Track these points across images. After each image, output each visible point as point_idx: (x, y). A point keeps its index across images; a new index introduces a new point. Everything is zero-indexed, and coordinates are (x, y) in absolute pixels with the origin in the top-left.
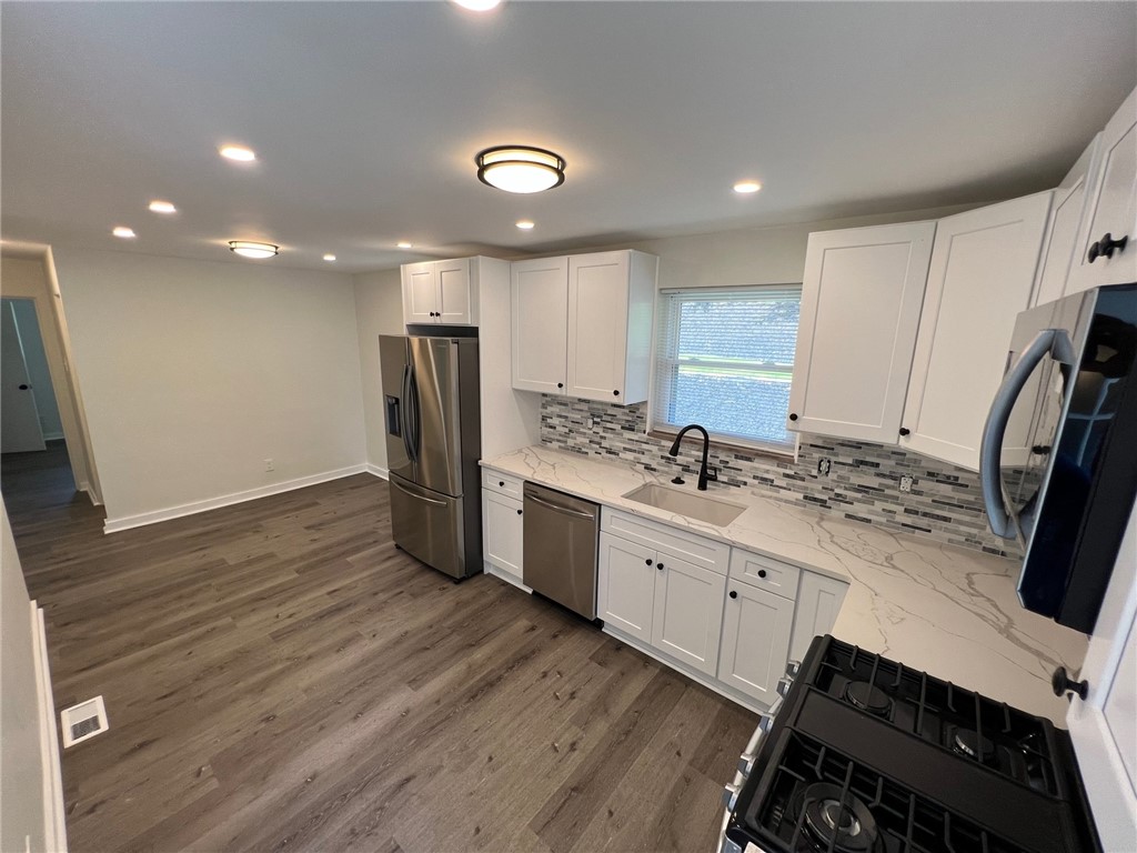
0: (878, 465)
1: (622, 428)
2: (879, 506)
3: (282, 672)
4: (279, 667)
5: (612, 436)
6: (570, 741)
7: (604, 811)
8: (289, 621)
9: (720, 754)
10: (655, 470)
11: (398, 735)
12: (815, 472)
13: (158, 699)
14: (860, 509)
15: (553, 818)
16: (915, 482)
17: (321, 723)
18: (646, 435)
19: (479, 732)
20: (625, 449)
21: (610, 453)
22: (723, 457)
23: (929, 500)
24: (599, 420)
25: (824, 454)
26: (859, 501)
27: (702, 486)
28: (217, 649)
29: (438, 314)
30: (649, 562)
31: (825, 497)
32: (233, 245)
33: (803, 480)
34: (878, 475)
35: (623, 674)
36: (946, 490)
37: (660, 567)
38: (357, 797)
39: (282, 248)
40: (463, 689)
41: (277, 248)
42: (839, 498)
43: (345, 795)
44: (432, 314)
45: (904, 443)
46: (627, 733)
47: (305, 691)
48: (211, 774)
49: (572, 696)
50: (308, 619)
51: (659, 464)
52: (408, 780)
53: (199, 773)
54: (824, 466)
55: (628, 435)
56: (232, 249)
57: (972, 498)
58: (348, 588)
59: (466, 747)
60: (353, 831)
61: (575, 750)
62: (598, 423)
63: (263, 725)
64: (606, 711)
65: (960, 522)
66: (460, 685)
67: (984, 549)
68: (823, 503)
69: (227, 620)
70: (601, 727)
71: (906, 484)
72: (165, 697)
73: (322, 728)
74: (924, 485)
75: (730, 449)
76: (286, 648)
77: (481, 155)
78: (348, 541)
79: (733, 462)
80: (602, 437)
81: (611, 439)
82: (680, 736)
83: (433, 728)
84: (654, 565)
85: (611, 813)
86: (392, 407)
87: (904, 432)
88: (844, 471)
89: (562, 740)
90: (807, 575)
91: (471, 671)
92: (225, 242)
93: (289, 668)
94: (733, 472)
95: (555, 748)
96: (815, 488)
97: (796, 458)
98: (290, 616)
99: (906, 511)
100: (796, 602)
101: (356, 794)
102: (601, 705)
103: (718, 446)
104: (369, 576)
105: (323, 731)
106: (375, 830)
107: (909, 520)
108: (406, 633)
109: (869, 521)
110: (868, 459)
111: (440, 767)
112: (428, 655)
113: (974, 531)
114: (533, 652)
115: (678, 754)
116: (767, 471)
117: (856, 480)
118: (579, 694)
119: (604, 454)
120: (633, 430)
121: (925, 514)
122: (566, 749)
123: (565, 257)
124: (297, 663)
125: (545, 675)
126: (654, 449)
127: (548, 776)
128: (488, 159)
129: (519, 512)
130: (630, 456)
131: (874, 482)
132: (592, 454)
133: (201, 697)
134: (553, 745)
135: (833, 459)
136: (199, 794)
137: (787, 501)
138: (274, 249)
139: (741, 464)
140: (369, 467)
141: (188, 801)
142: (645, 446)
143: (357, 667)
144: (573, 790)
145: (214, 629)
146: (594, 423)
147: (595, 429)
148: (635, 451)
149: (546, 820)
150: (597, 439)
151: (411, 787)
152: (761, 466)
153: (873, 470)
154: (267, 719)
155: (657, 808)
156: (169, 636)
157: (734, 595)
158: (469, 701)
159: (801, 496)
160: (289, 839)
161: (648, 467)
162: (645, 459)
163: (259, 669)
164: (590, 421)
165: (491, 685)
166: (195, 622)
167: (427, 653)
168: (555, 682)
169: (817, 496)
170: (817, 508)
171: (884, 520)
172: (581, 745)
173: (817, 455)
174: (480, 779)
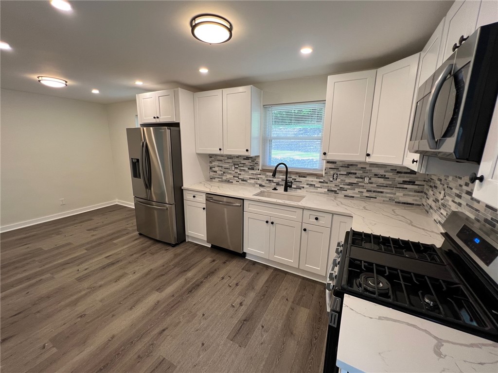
0: (356, 173)
1: (249, 169)
2: (357, 190)
3: (86, 294)
4: (83, 293)
5: (244, 173)
6: (240, 302)
7: (259, 326)
8: (86, 271)
9: (304, 297)
10: (264, 186)
11: (156, 312)
12: (331, 179)
13: (11, 317)
14: (350, 193)
15: (237, 333)
16: (370, 179)
17: (113, 313)
18: (259, 171)
19: (196, 305)
20: (250, 178)
21: (243, 181)
22: (293, 177)
23: (375, 185)
24: (237, 166)
25: (335, 171)
26: (349, 189)
27: (286, 190)
28: (44, 289)
29: (158, 118)
30: (267, 222)
31: (336, 189)
32: (40, 78)
33: (327, 183)
34: (356, 178)
35: (258, 273)
36: (381, 181)
37: (272, 223)
38: (139, 341)
39: (69, 83)
40: (185, 289)
41: (66, 82)
42: (342, 189)
43: (132, 342)
44: (154, 118)
45: (368, 160)
46: (264, 295)
47: (101, 301)
48: (52, 346)
49: (237, 285)
50: (96, 270)
51: (266, 183)
52: (164, 330)
53: (44, 347)
54: (335, 176)
55: (251, 172)
56: (39, 81)
57: (390, 183)
58: (116, 254)
59: (191, 312)
60: (139, 357)
61: (242, 305)
62: (237, 168)
63: (79, 319)
64: (253, 288)
65: (387, 193)
66: (182, 287)
67: (396, 202)
68: (335, 192)
69: (48, 275)
70: (252, 295)
71: (367, 180)
72: (15, 315)
73: (113, 316)
74: (374, 180)
75: (297, 173)
76: (86, 284)
77: (194, 19)
78: (112, 234)
79: (298, 179)
80: (239, 174)
81: (243, 174)
82: (287, 293)
83: (172, 307)
84: (270, 222)
85: (263, 327)
86: (135, 164)
87: (368, 155)
88: (343, 178)
89: (235, 303)
90: (335, 216)
91: (187, 281)
92: (35, 77)
93: (89, 292)
94: (298, 183)
95: (233, 306)
96: (332, 186)
97: (324, 174)
98: (86, 269)
99: (367, 191)
100: (331, 228)
101: (138, 340)
102: (251, 286)
103: (291, 173)
104: (128, 247)
105: (114, 317)
106: (151, 354)
107: (368, 194)
108: (151, 270)
109: (353, 197)
110: (352, 171)
111: (180, 322)
112: (164, 278)
113: (392, 196)
114: (216, 270)
115: (287, 300)
116: (312, 181)
117: (348, 181)
118: (240, 284)
119: (240, 181)
120: (253, 169)
121: (374, 192)
122: (238, 306)
123: (221, 90)
124: (93, 289)
125: (223, 278)
126: (263, 177)
127: (232, 317)
128: (198, 21)
129: (204, 209)
130: (252, 181)
131: (355, 181)
132: (234, 182)
133: (38, 312)
134: (232, 305)
135: (339, 173)
136: (46, 356)
137: (321, 193)
138: (65, 82)
139: (302, 179)
140: (118, 202)
141: (39, 361)
142: (259, 176)
143: (127, 287)
144: (244, 321)
145: (41, 280)
146: (235, 168)
147: (236, 171)
148: (254, 179)
149: (234, 335)
150: (237, 175)
151: (165, 332)
152: (310, 179)
153: (354, 176)
154: (81, 316)
155: (282, 321)
156: (13, 286)
157: (305, 230)
158: (189, 293)
159: (326, 190)
160: (104, 367)
161: (261, 185)
162: (259, 182)
163: (72, 295)
164: (233, 167)
165: (198, 285)
166: (28, 278)
167: (163, 277)
168: (228, 280)
169: (333, 189)
170: (333, 194)
171: (359, 196)
172: (244, 303)
173: (332, 172)
174: (200, 324)
